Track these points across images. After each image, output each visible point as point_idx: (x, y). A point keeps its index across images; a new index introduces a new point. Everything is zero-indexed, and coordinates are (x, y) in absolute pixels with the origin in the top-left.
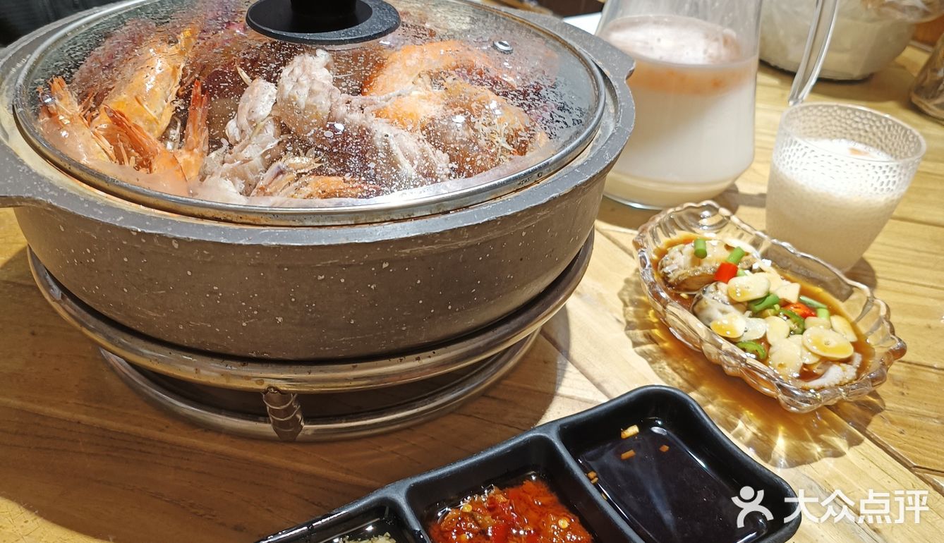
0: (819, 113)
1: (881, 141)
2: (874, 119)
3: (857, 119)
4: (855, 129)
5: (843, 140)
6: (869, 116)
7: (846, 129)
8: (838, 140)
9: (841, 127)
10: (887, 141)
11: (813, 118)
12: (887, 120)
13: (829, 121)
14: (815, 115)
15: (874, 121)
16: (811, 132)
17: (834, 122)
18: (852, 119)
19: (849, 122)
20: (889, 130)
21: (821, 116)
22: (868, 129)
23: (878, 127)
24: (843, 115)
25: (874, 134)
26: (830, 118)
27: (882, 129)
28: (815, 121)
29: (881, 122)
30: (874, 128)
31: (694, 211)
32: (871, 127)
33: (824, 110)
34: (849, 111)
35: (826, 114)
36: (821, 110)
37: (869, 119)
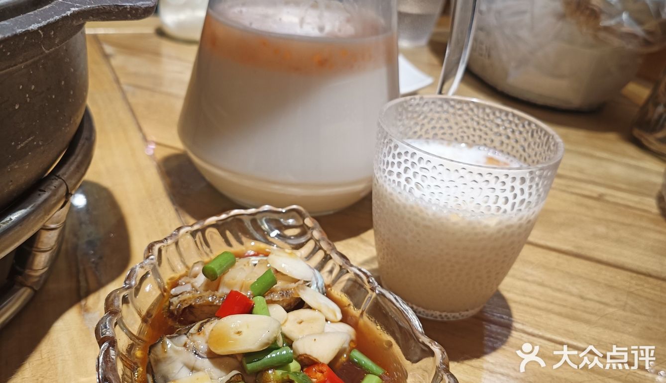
0: (451, 110)
1: (524, 150)
2: (517, 121)
3: (499, 121)
4: (496, 133)
5: (482, 148)
6: (511, 118)
7: (486, 134)
8: (477, 147)
9: (481, 130)
10: (530, 150)
11: (444, 116)
12: (530, 123)
13: (465, 122)
14: (447, 112)
15: (517, 125)
16: (444, 134)
17: (470, 123)
18: (492, 121)
19: (488, 124)
20: (532, 135)
21: (454, 114)
22: (510, 135)
23: (521, 133)
24: (481, 115)
25: (517, 141)
26: (466, 117)
27: (525, 135)
28: (447, 120)
29: (524, 126)
30: (517, 133)
31: (276, 216)
32: (513, 132)
33: (458, 106)
34: (488, 111)
35: (460, 112)
36: (453, 107)
37: (510, 122)
